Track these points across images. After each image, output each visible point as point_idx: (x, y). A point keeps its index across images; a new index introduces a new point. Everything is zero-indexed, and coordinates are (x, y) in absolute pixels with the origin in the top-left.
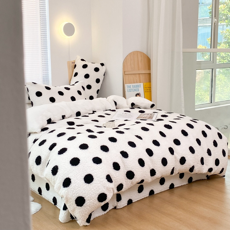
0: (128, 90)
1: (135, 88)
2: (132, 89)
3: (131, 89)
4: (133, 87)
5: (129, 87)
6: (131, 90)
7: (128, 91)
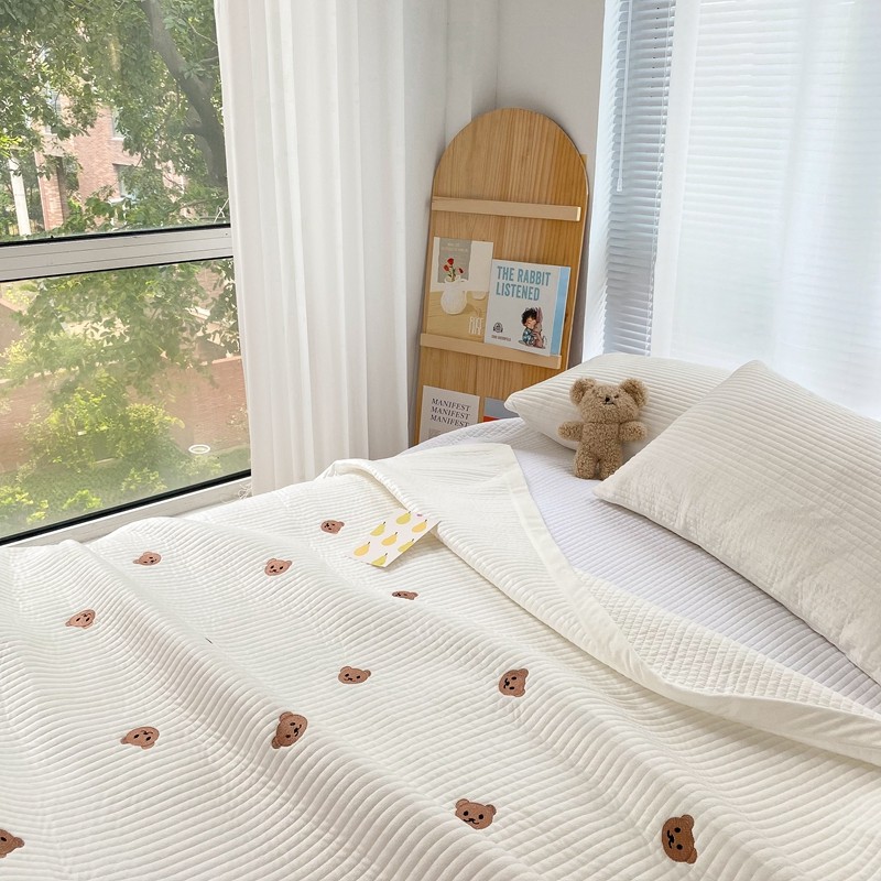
0: (501, 285)
1: (526, 284)
2: (514, 286)
3: (511, 283)
4: (520, 276)
5: (507, 273)
6: (511, 289)
7: (500, 291)
